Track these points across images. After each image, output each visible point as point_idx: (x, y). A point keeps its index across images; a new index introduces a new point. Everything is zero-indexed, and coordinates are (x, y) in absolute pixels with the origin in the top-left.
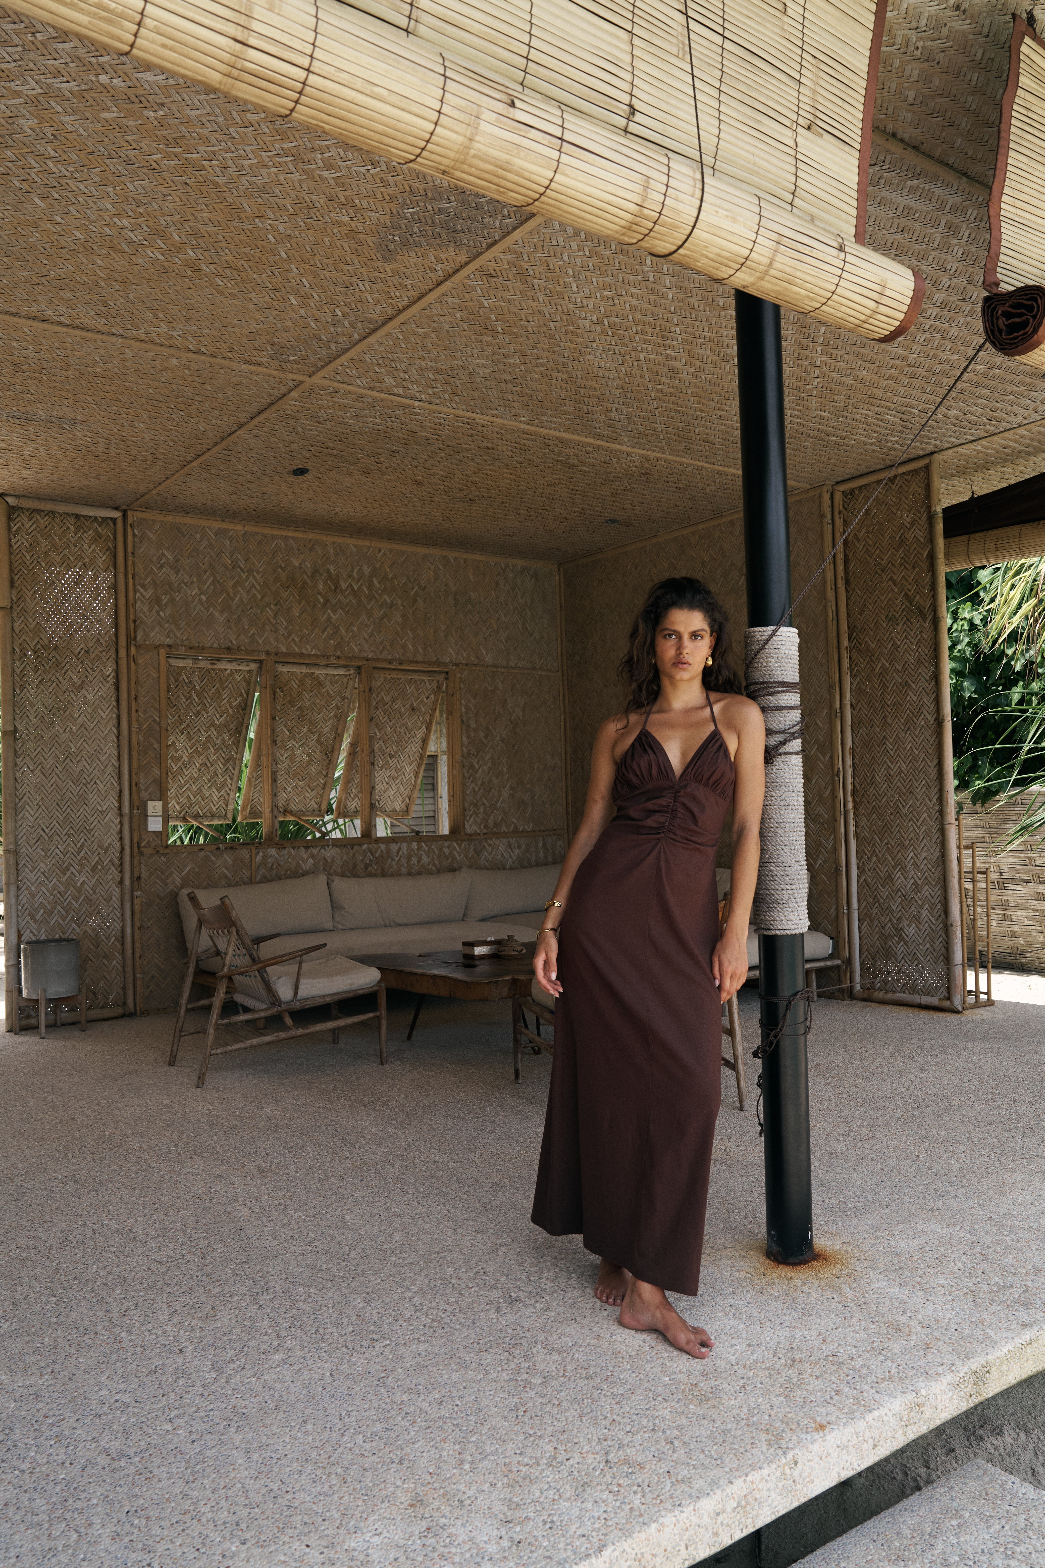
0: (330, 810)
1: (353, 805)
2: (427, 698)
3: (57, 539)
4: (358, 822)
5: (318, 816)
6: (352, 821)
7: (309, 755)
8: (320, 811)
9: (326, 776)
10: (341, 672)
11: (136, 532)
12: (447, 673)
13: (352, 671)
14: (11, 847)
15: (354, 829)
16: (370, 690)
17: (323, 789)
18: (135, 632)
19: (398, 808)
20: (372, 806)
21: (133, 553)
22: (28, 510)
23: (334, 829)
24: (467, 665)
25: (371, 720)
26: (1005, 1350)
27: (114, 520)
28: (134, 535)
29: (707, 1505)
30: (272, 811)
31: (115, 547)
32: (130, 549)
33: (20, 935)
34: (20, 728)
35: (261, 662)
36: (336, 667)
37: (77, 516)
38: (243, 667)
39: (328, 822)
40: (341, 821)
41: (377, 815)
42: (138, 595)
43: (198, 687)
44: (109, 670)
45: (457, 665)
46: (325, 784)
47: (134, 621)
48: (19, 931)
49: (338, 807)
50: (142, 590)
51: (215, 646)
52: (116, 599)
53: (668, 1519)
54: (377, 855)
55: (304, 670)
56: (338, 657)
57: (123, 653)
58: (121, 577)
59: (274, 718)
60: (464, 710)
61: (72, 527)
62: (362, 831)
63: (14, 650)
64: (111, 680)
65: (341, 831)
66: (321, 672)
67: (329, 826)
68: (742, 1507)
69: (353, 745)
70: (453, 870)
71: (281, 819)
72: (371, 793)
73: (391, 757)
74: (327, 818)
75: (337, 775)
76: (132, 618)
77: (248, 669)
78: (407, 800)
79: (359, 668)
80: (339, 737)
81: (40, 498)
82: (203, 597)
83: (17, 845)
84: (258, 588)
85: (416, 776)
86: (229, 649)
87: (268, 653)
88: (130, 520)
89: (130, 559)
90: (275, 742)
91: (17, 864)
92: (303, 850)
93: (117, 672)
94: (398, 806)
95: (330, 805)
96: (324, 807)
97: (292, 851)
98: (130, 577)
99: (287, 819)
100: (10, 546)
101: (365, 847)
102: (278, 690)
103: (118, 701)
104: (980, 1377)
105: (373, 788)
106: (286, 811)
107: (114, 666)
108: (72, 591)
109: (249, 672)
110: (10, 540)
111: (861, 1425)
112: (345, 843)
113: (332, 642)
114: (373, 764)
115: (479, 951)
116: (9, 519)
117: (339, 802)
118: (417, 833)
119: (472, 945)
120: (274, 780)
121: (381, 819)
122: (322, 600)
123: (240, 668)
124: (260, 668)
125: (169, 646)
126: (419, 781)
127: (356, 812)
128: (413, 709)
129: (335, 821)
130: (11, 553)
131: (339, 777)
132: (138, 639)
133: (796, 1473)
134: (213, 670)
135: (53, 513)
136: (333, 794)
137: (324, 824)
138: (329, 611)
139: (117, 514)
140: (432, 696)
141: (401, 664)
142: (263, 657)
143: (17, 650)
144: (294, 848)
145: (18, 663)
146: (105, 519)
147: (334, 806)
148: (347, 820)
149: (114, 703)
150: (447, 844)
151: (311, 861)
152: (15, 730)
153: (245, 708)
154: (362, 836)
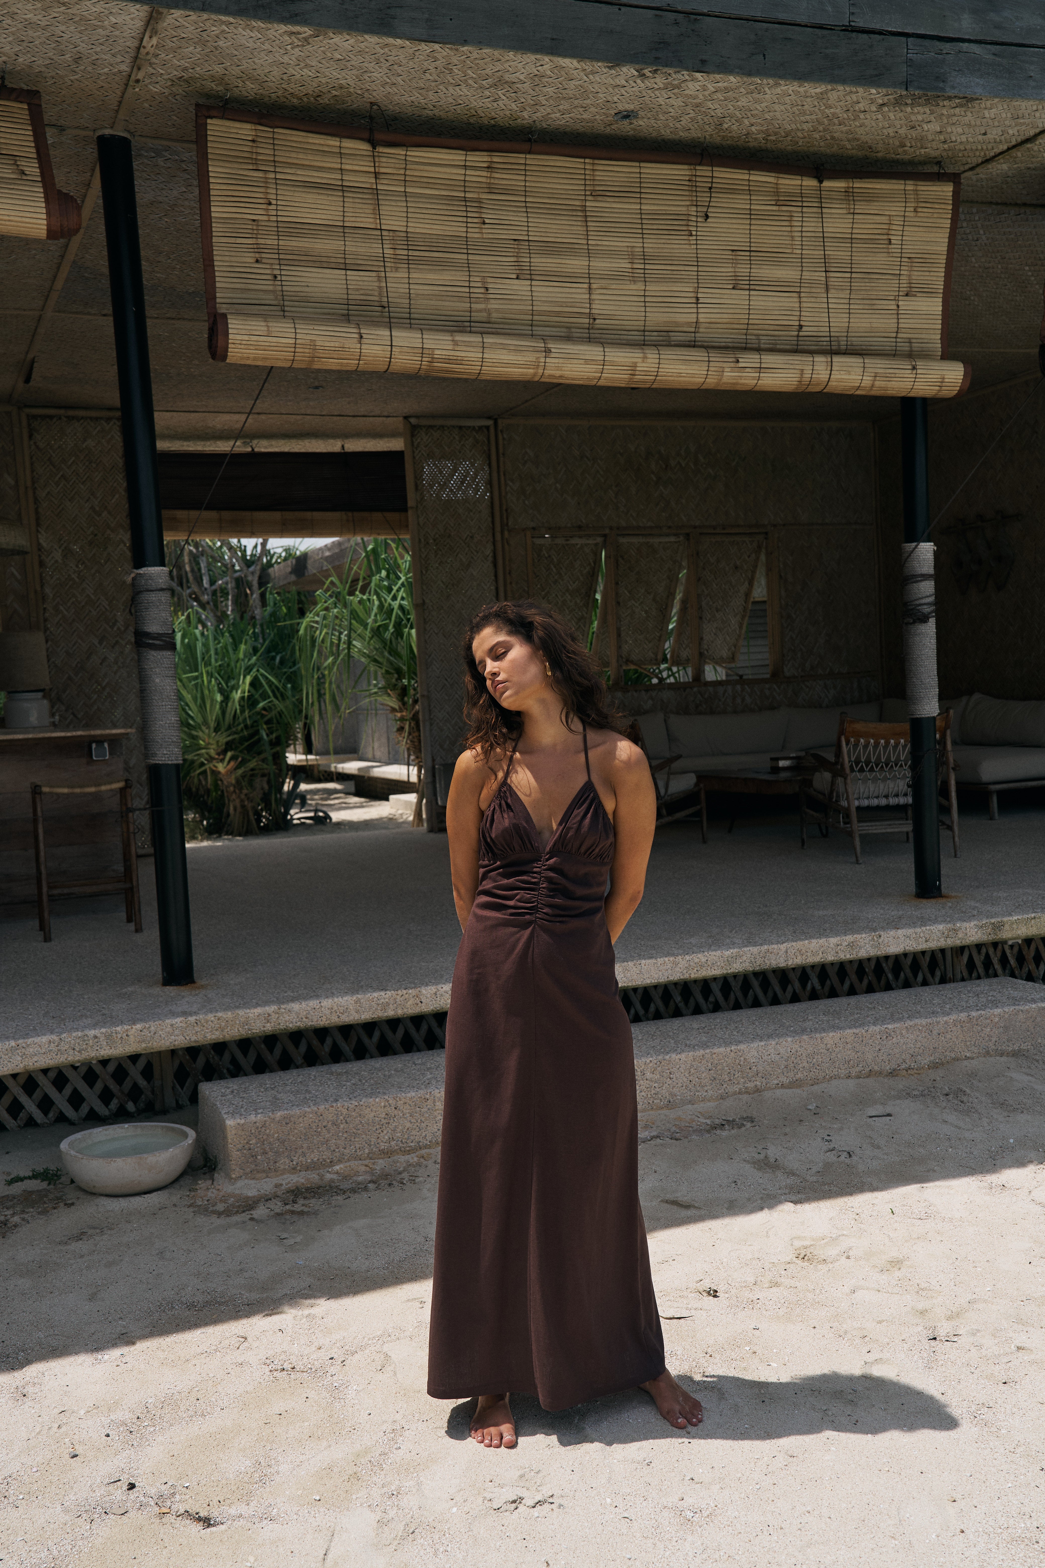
0: (665, 660)
1: (684, 654)
2: (749, 557)
3: (446, 448)
4: (690, 670)
5: (655, 664)
6: (684, 668)
7: (646, 612)
8: (656, 660)
9: (661, 630)
10: (672, 539)
11: (505, 436)
12: (766, 533)
13: (682, 538)
14: (425, 693)
15: (684, 675)
16: (698, 554)
17: (659, 640)
18: (507, 519)
19: (725, 655)
20: (701, 654)
21: (503, 454)
22: (424, 426)
23: (669, 677)
24: (784, 525)
25: (699, 580)
26: (1016, 918)
27: (488, 428)
28: (504, 439)
29: (833, 940)
30: (618, 661)
31: (489, 450)
32: (501, 451)
33: (433, 760)
34: (427, 601)
35: (605, 536)
36: (668, 535)
37: (460, 428)
38: (591, 541)
39: (664, 670)
40: (675, 669)
41: (705, 663)
42: (508, 488)
43: (555, 560)
44: (489, 551)
45: (775, 526)
46: (660, 637)
47: (506, 510)
48: (433, 757)
49: (672, 656)
50: (511, 484)
51: (569, 525)
52: (491, 493)
53: (814, 941)
54: (706, 696)
55: (641, 540)
56: (670, 527)
57: (498, 536)
58: (495, 475)
59: (617, 583)
60: (781, 566)
61: (457, 437)
62: (693, 676)
63: (420, 540)
64: (490, 559)
65: (675, 678)
66: (655, 541)
67: (665, 674)
68: (851, 945)
69: (684, 602)
70: (772, 708)
71: (624, 668)
72: (700, 644)
73: (717, 610)
74: (663, 666)
75: (671, 627)
76: (504, 508)
77: (595, 542)
78: (733, 648)
79: (688, 535)
80: (671, 595)
81: (433, 416)
82: (558, 485)
83: (429, 692)
84: (602, 473)
85: (741, 627)
86: (580, 527)
87: (611, 528)
88: (500, 428)
89: (501, 459)
90: (618, 603)
91: (430, 706)
92: (643, 693)
93: (494, 552)
94: (725, 653)
95: (665, 655)
96: (660, 657)
97: (635, 694)
98: (502, 474)
99: (628, 668)
100: (414, 457)
101: (695, 689)
102: (620, 559)
103: (496, 576)
104: (998, 927)
105: (702, 639)
106: (628, 661)
107: (492, 547)
108: (459, 489)
109: (596, 545)
110: (414, 452)
111: (918, 930)
112: (678, 687)
113: (664, 514)
114: (701, 618)
115: (782, 763)
116: (413, 436)
117: (673, 652)
118: (741, 677)
119: (777, 759)
120: (619, 635)
121: (711, 666)
122: (655, 479)
123: (588, 542)
124: (605, 541)
125: (534, 529)
126: (743, 631)
127: (688, 660)
128: (736, 568)
129: (669, 669)
130: (415, 463)
131: (672, 629)
132: (510, 524)
133: (880, 941)
134: (567, 545)
135: (443, 427)
136: (667, 645)
137: (661, 672)
138: (661, 487)
139: (490, 423)
140: (754, 555)
141: (724, 529)
142: (607, 531)
143: (423, 540)
144: (636, 691)
145: (423, 550)
146: (480, 428)
147: (668, 656)
148: (681, 668)
149: (493, 578)
150: (767, 686)
151: (650, 702)
152: (424, 602)
153: (593, 575)
154: (694, 680)
